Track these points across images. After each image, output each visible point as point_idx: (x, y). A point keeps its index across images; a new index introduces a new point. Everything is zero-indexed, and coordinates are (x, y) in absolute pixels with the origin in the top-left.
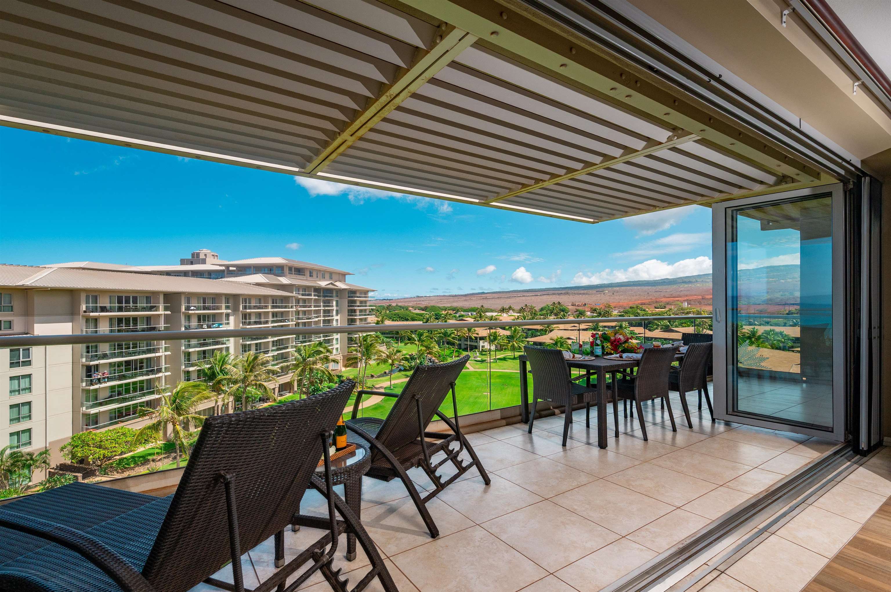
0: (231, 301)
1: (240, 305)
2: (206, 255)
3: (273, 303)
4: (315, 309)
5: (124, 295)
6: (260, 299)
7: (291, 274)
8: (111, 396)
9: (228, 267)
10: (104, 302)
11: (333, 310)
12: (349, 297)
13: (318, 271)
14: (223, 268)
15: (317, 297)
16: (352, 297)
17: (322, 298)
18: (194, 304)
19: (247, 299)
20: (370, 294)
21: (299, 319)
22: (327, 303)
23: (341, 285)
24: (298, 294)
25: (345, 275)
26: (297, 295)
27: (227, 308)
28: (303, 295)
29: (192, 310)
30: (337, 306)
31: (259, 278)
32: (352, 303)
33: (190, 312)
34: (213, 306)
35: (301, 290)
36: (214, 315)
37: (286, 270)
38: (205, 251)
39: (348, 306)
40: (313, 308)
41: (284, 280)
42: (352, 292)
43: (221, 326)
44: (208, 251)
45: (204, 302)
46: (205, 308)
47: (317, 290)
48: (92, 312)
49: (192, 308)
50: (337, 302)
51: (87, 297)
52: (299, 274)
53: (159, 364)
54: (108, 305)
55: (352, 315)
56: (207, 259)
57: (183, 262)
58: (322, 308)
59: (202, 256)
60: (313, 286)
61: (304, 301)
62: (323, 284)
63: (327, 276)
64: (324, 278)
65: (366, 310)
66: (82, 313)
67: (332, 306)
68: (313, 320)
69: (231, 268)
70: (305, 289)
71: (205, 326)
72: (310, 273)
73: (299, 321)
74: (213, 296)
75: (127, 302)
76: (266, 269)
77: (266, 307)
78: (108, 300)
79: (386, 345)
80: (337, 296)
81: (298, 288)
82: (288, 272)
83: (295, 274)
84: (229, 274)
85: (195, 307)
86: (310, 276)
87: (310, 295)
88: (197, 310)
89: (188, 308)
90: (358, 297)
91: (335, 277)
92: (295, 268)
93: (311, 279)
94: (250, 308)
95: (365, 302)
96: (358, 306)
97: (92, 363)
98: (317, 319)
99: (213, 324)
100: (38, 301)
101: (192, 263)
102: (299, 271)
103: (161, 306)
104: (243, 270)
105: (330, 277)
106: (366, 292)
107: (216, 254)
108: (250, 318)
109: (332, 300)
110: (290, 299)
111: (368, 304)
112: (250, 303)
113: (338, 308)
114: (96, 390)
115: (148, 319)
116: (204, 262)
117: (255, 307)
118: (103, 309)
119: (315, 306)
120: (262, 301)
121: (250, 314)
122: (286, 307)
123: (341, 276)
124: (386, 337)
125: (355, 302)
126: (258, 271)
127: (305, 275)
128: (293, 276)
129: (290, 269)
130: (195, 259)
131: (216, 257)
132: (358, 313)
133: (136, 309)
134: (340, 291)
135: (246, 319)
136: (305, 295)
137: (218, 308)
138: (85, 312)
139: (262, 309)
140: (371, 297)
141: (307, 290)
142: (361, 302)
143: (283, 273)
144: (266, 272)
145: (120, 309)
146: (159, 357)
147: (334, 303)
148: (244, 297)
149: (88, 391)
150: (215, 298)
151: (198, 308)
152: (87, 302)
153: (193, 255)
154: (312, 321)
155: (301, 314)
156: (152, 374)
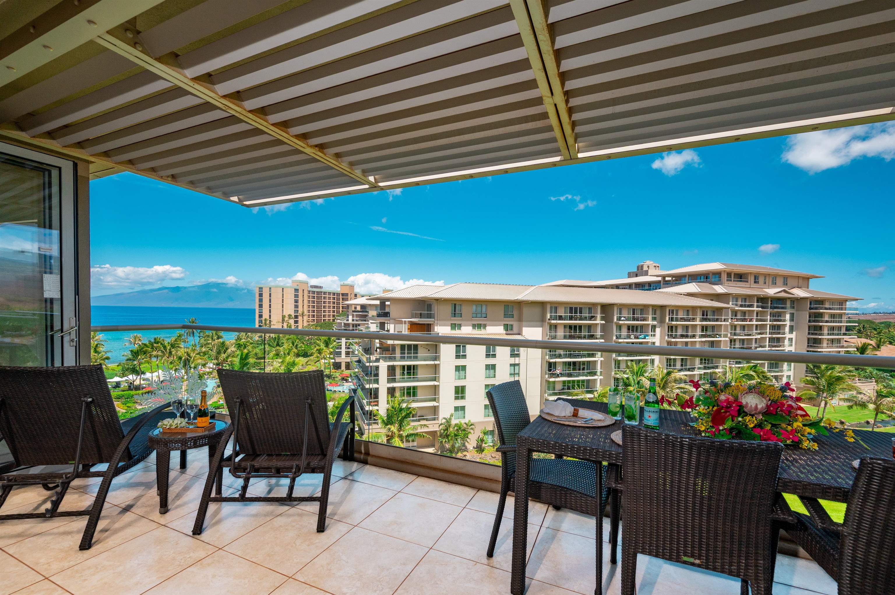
0: (658, 312)
1: (666, 316)
2: (648, 267)
3: (703, 315)
4: (757, 323)
5: (574, 306)
6: (688, 311)
7: (731, 280)
8: (563, 389)
9: (664, 277)
10: (561, 312)
11: (785, 325)
12: (811, 308)
13: (766, 275)
14: (660, 279)
15: (760, 309)
16: (816, 308)
17: (769, 310)
18: (625, 314)
19: (674, 310)
20: (848, 304)
21: (735, 334)
22: (777, 316)
23: (799, 293)
24: (736, 305)
25: (808, 279)
26: (734, 306)
27: (654, 319)
28: (741, 306)
29: (622, 320)
30: (792, 320)
31: (692, 287)
32: (816, 317)
33: (621, 322)
34: (641, 317)
35: (740, 300)
36: (642, 326)
37: (724, 277)
38: (648, 263)
39: (810, 321)
40: (754, 323)
41: (719, 289)
42: (818, 302)
43: (647, 338)
44: (651, 263)
45: (634, 314)
46: (634, 319)
47: (762, 300)
48: (554, 320)
49: (622, 319)
50: (792, 315)
51: (551, 308)
52: (741, 281)
53: (595, 367)
54: (563, 315)
55: (816, 334)
56: (649, 271)
57: (630, 275)
58: (768, 323)
59: (645, 268)
60: (756, 295)
61: (744, 313)
62: (772, 291)
63: (780, 281)
64: (774, 284)
65: (840, 328)
66: (547, 321)
67: (785, 321)
68: (754, 337)
69: (667, 279)
70: (745, 299)
71: (632, 336)
72: (755, 279)
73: (735, 337)
74: (642, 308)
75: (576, 312)
76: (702, 277)
77: (694, 319)
78: (563, 310)
79: (876, 381)
80: (793, 308)
81: (736, 297)
82: (726, 279)
83: (734, 281)
84: (666, 284)
85: (625, 317)
86: (755, 282)
87: (751, 306)
88: (627, 320)
89: (619, 319)
90: (826, 309)
91: (790, 281)
92: (734, 274)
93: (755, 285)
94: (677, 320)
95: (841, 316)
96: (827, 322)
97: (552, 360)
98: (759, 337)
99: (640, 335)
100: (526, 311)
101: (637, 276)
102: (740, 277)
103: (599, 316)
104: (679, 279)
105: (784, 282)
106: (842, 302)
107: (658, 265)
108: (676, 331)
109: (785, 312)
110: (724, 310)
111: (844, 319)
112: (677, 315)
113: (793, 324)
114: (554, 382)
115: (589, 327)
116: (646, 273)
117: (682, 319)
118: (561, 318)
119: (757, 320)
120: (690, 313)
121: (676, 327)
122: (717, 320)
123: (801, 281)
124: (877, 369)
125: (821, 315)
126: (694, 279)
127: (747, 282)
128: (732, 284)
129: (729, 275)
130: (641, 271)
131: (657, 268)
132: (826, 331)
133: (581, 319)
134: (796, 302)
135: (672, 331)
136: (745, 306)
137: (644, 319)
138: (549, 320)
139: (690, 321)
140: (850, 309)
141: (747, 300)
142: (833, 316)
143: (720, 280)
144: (702, 280)
145: (571, 318)
146: (595, 361)
147: (788, 317)
148: (671, 309)
149: (548, 382)
150: (644, 308)
151: (628, 319)
152: (551, 312)
153: (638, 267)
154: (752, 339)
155: (738, 329)
156: (590, 376)
